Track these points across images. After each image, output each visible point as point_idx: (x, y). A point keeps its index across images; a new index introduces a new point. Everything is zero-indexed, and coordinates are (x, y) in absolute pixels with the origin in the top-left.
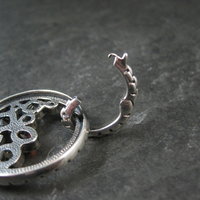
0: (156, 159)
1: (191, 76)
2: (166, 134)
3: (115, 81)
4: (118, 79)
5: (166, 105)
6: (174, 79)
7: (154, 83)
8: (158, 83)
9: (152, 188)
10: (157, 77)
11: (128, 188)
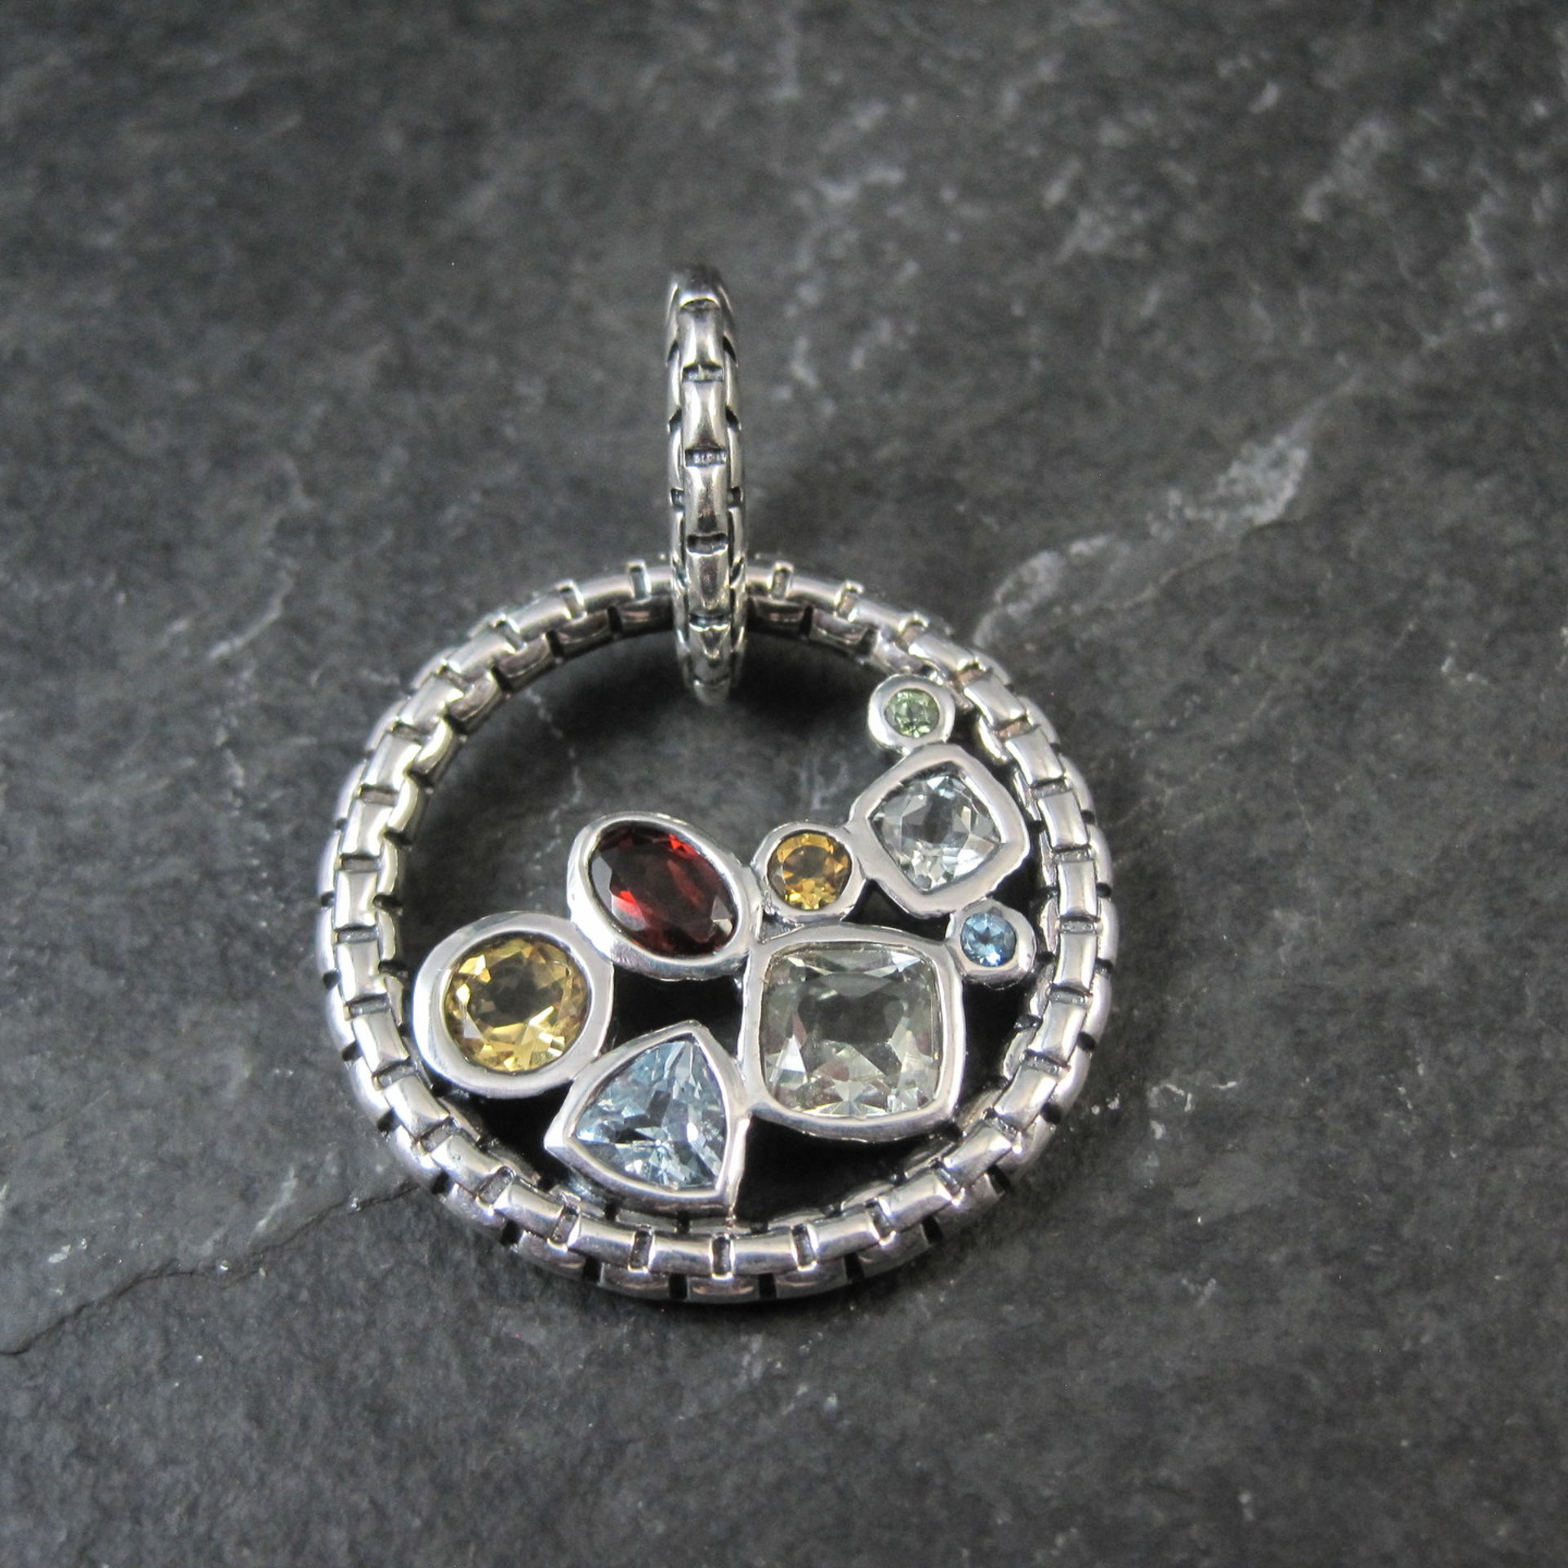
0: (1402, 738)
1: (1535, 136)
2: (1436, 579)
3: (1067, 213)
4: (1079, 190)
5: (1408, 370)
6: (1430, 172)
7: (1311, 210)
8: (1338, 207)
9: (1408, 910)
10: (1322, 166)
11: (1289, 921)
